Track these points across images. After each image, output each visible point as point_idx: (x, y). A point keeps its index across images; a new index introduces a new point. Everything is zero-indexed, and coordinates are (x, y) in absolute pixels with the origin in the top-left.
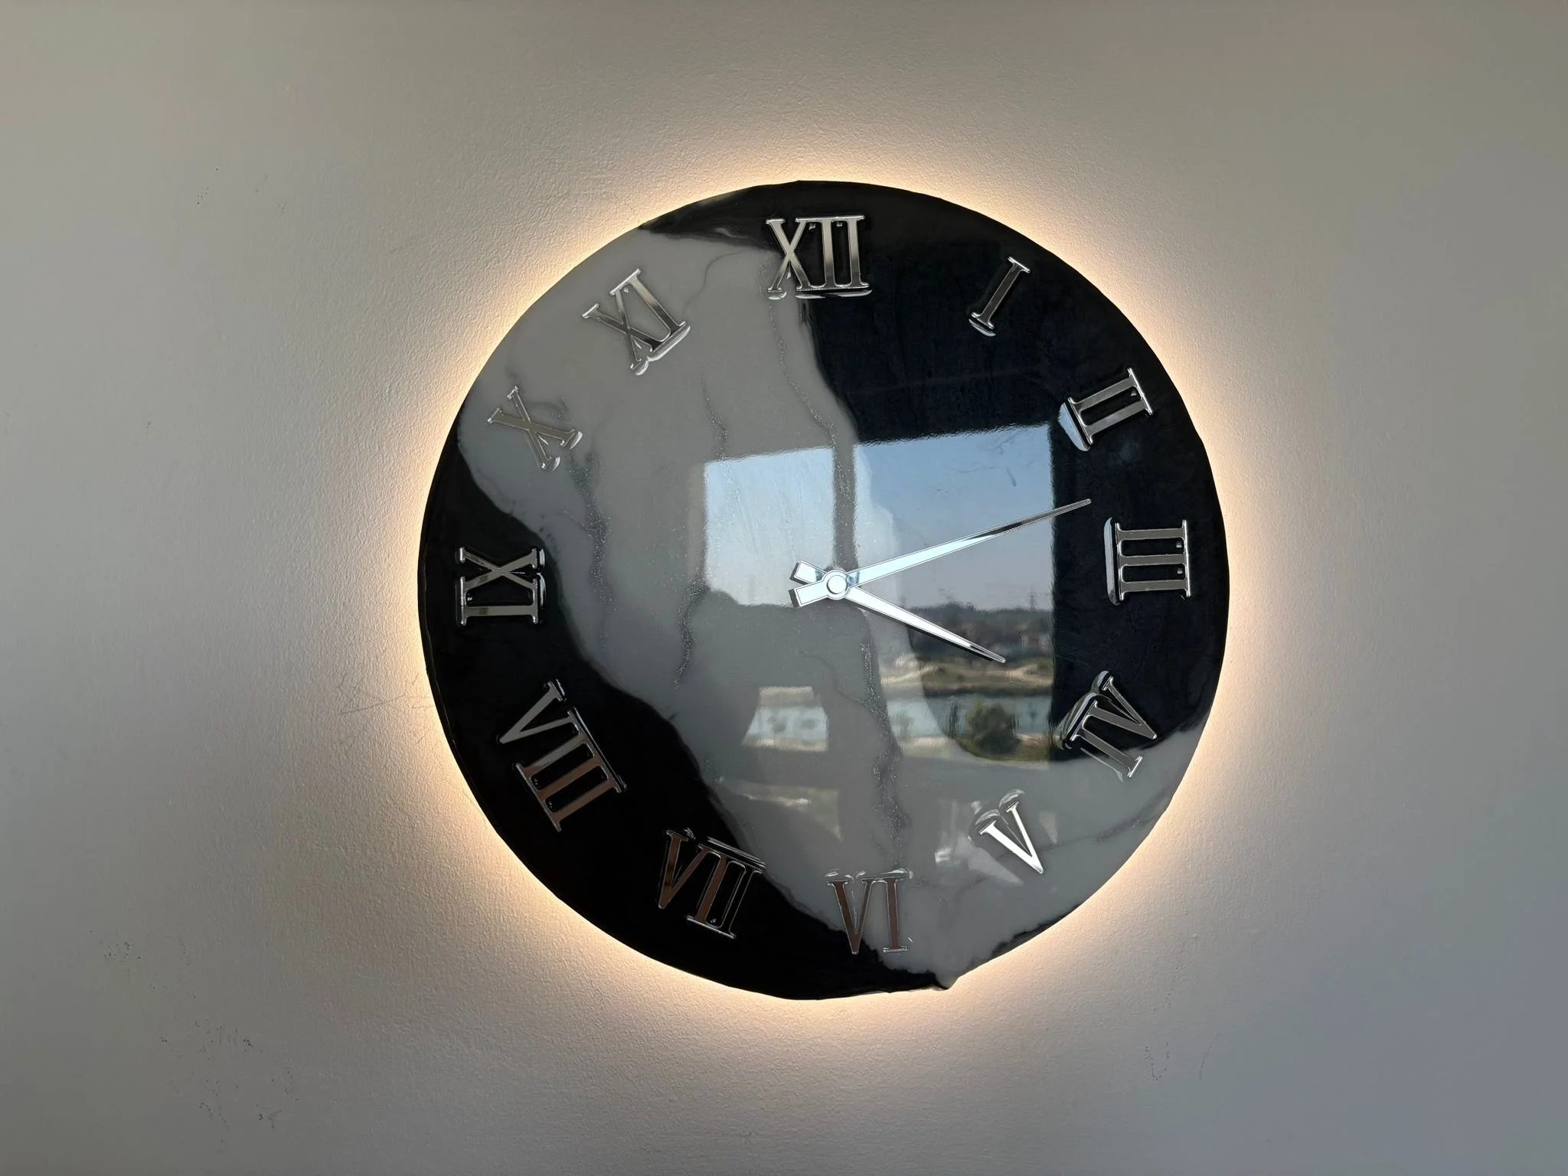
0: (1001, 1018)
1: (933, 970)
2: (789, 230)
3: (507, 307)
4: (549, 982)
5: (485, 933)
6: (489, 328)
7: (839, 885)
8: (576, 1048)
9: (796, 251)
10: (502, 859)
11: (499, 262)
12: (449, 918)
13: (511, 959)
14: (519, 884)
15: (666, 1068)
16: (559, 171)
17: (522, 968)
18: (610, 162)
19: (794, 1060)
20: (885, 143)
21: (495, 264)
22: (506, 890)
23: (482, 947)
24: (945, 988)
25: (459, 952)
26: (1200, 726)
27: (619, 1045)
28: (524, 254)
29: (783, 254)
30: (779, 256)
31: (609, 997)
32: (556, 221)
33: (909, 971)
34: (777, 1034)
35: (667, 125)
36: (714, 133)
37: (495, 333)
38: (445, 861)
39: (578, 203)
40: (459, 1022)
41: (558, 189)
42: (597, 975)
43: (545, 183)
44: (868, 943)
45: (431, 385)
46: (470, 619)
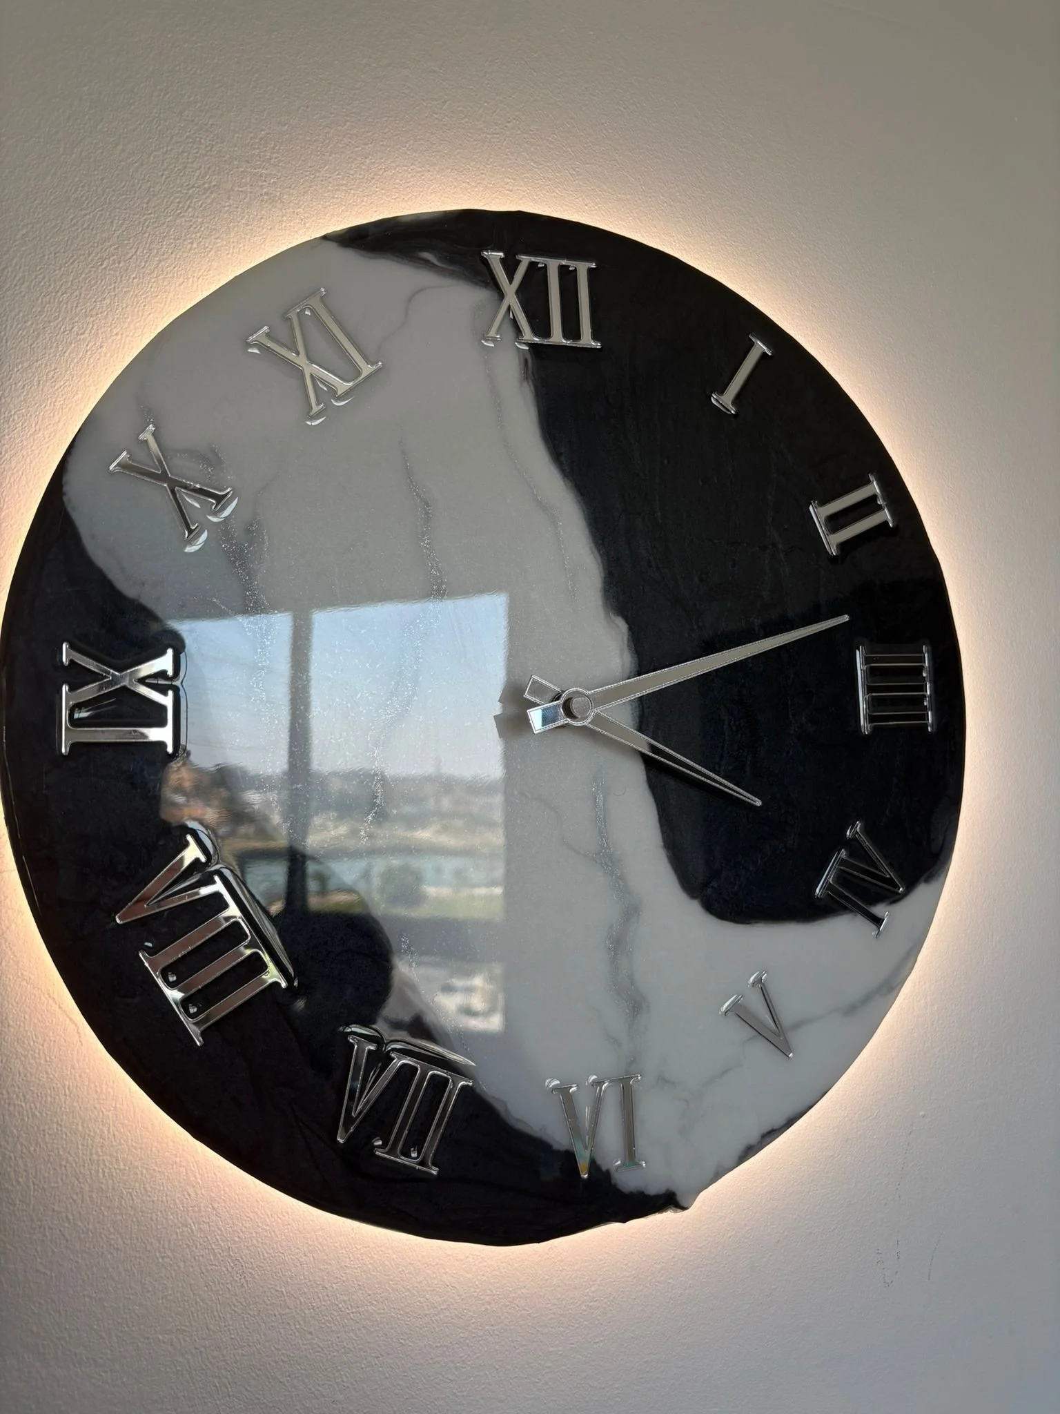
0: (729, 1235)
1: (673, 1188)
2: (510, 266)
3: (129, 324)
4: (168, 1257)
5: (75, 1197)
6: (104, 349)
7: (563, 1091)
8: (205, 1347)
9: (517, 293)
10: (104, 1086)
11: (119, 263)
12: (20, 1180)
13: (112, 1230)
14: (129, 1120)
15: (329, 1357)
16: (206, 155)
17: (129, 1242)
18: (275, 155)
19: (493, 1323)
20: (604, 191)
21: (114, 263)
22: (109, 1132)
23: (70, 1217)
24: (684, 1208)
25: (34, 1229)
26: (943, 875)
27: (265, 1334)
28: (155, 257)
29: (501, 296)
30: (496, 295)
31: (253, 1269)
32: (200, 220)
33: (646, 1193)
34: (473, 1290)
35: (348, 121)
36: (406, 143)
37: (111, 356)
38: (17, 1096)
39: (231, 202)
40: (32, 1332)
41: (203, 177)
42: (237, 1239)
43: (185, 167)
44: (599, 1162)
45: (16, 417)
46: (74, 747)
